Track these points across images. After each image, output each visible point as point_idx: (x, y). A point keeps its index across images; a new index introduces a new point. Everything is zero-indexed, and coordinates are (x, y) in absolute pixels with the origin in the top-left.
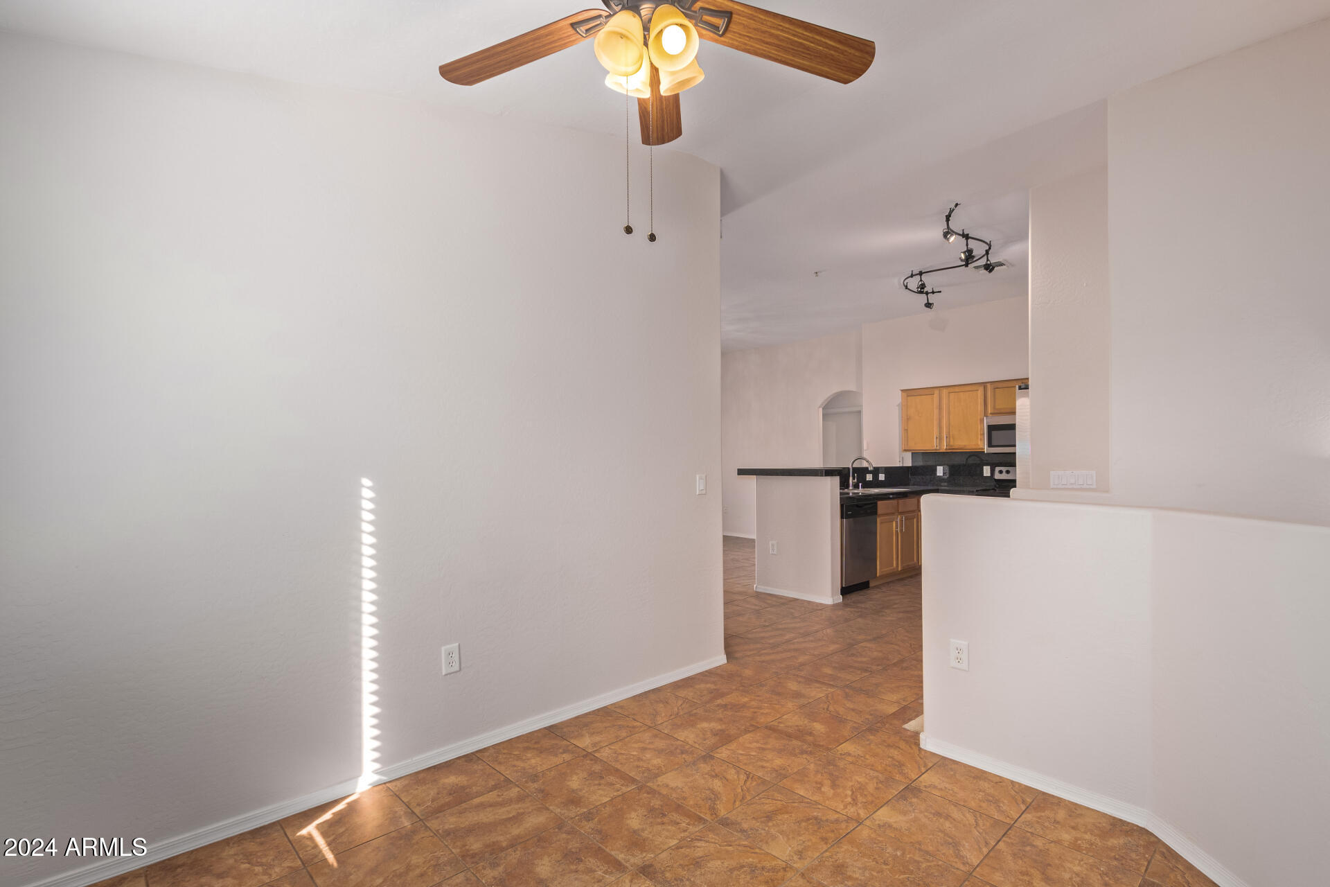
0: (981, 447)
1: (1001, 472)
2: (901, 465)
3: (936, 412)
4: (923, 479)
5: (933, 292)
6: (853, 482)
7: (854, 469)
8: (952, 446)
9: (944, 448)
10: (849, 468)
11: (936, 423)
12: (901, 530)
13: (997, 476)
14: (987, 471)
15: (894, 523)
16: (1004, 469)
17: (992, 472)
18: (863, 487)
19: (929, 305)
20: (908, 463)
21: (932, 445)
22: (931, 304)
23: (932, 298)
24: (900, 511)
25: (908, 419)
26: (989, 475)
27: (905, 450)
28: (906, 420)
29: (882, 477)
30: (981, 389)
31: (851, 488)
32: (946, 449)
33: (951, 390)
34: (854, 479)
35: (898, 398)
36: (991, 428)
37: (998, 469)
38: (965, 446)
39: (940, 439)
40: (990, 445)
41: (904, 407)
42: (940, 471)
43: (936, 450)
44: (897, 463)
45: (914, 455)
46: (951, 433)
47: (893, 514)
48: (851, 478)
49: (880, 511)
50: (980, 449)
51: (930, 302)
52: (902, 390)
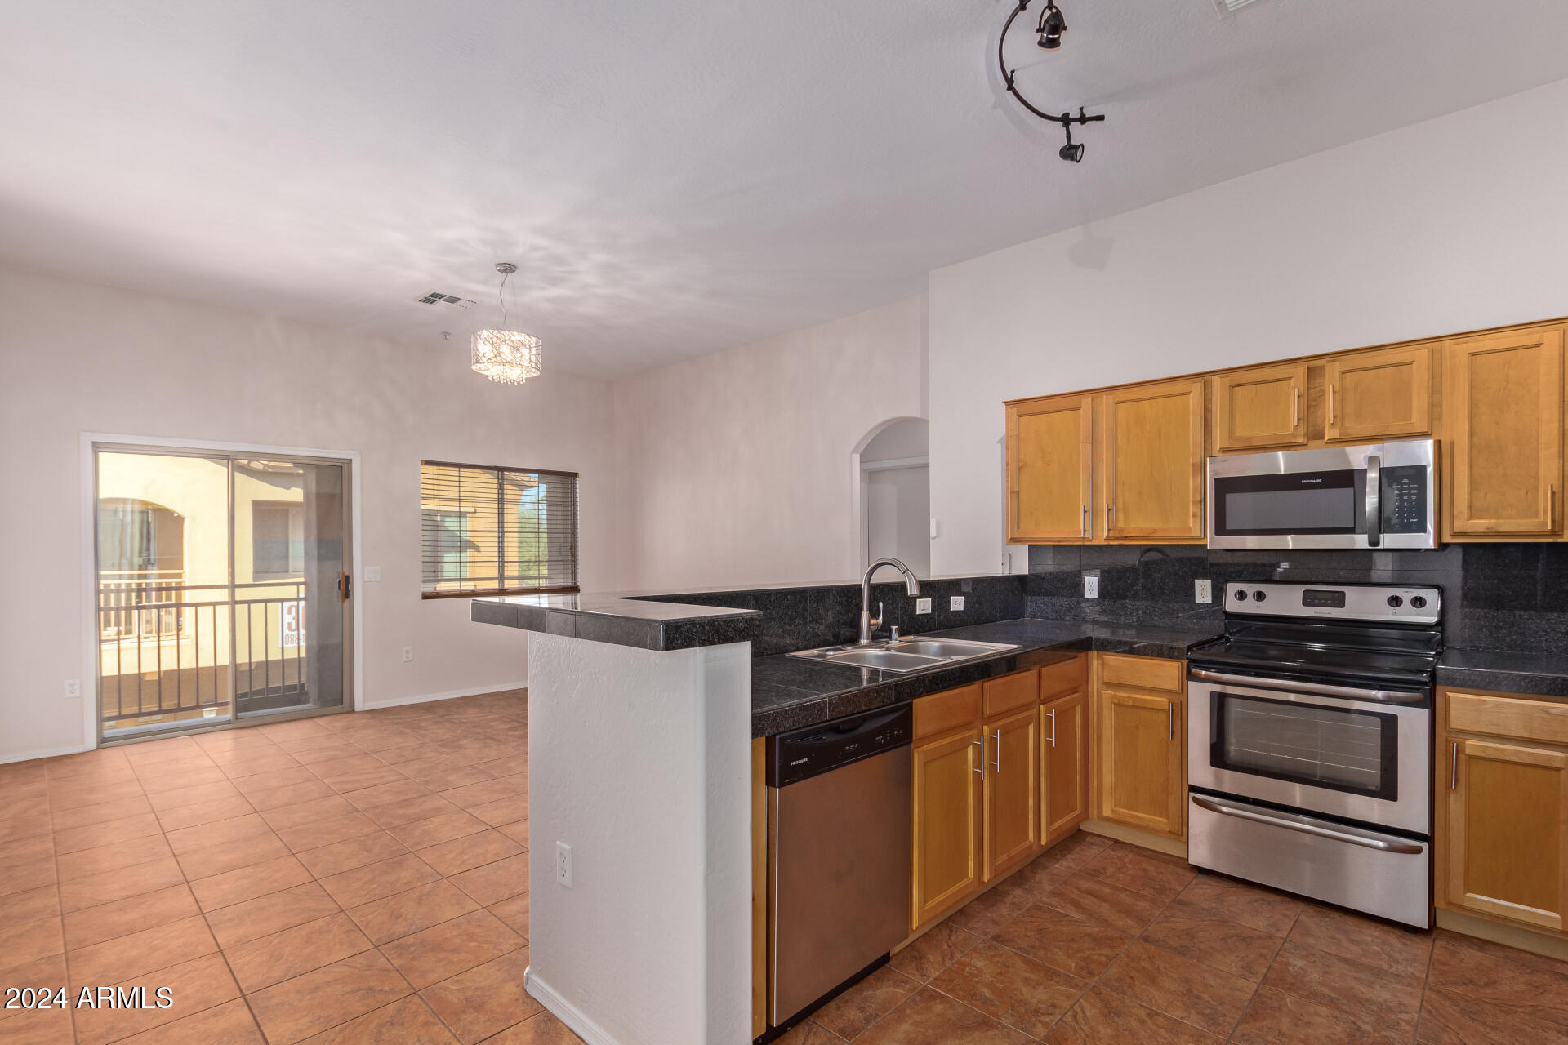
0: (1197, 532)
1: (1241, 595)
2: (1006, 573)
3: (1085, 450)
4: (1054, 604)
5: (1083, 119)
6: (869, 625)
7: (874, 588)
8: (1121, 531)
9: (1101, 536)
10: (859, 588)
11: (1083, 478)
12: (992, 768)
13: (1232, 605)
14: (1203, 591)
15: (970, 751)
16: (1250, 589)
17: (1218, 593)
18: (902, 633)
19: (1070, 152)
20: (1022, 567)
21: (1077, 528)
22: (1076, 147)
23: (1079, 133)
24: (988, 712)
25: (1020, 468)
26: (1208, 600)
27: (1014, 540)
28: (1017, 470)
29: (957, 603)
30: (1197, 388)
31: (864, 642)
32: (1108, 538)
33: (1121, 395)
34: (874, 614)
35: (997, 422)
36: (1225, 486)
37: (1232, 588)
38: (1155, 531)
39: (1093, 512)
40: (1221, 529)
41: (1014, 443)
42: (1091, 586)
43: (1084, 539)
44: (996, 569)
45: (1035, 550)
46: (1120, 501)
47: (967, 726)
48: (865, 615)
49: (920, 728)
50: (1192, 538)
51: (1074, 142)
52: (1005, 403)
